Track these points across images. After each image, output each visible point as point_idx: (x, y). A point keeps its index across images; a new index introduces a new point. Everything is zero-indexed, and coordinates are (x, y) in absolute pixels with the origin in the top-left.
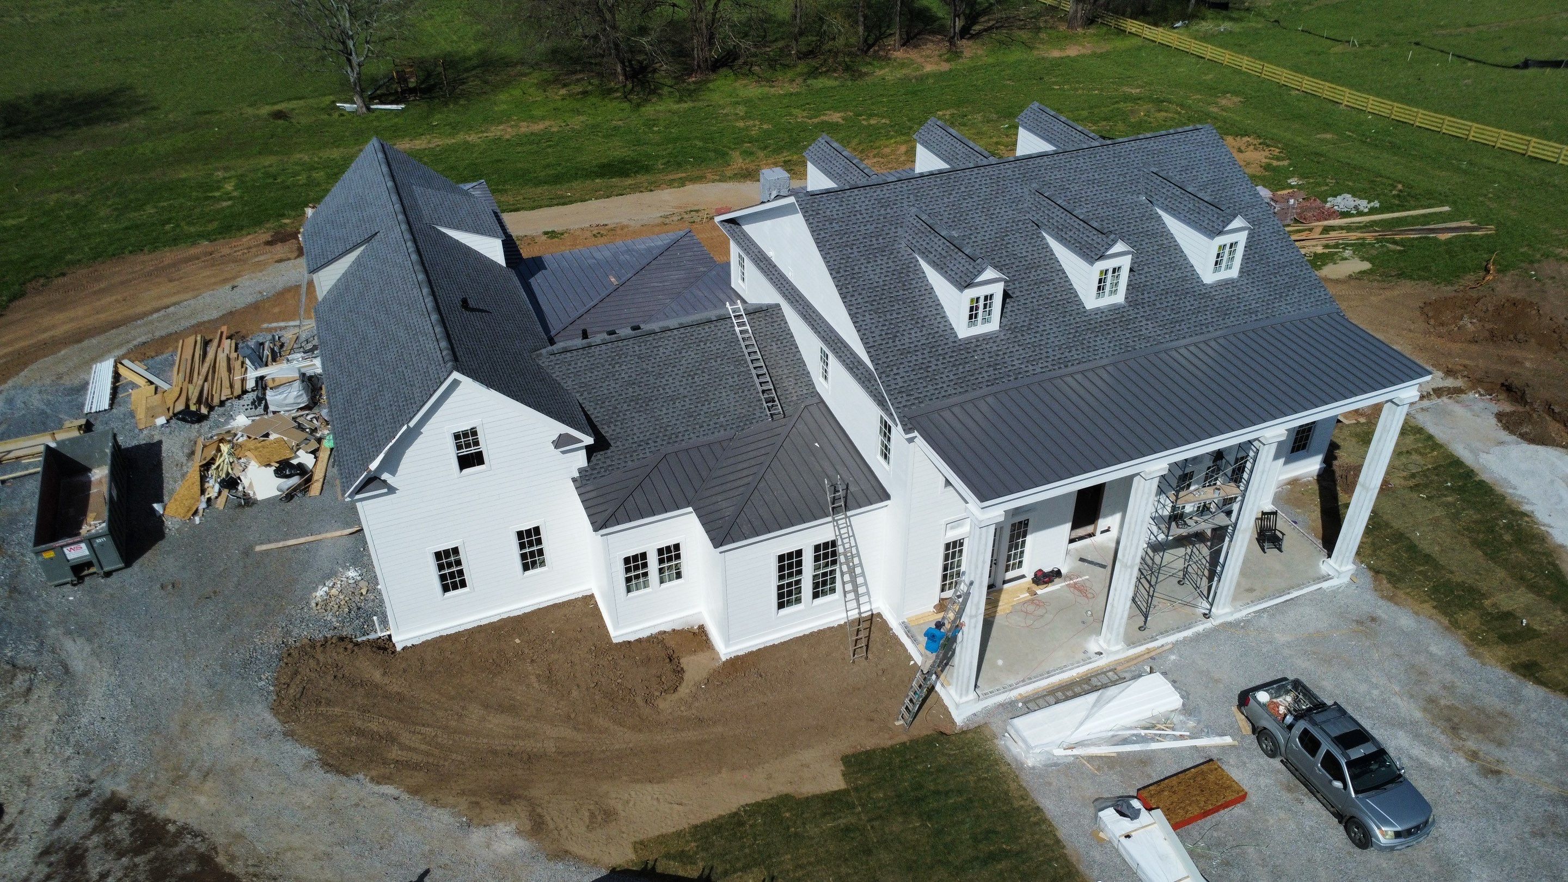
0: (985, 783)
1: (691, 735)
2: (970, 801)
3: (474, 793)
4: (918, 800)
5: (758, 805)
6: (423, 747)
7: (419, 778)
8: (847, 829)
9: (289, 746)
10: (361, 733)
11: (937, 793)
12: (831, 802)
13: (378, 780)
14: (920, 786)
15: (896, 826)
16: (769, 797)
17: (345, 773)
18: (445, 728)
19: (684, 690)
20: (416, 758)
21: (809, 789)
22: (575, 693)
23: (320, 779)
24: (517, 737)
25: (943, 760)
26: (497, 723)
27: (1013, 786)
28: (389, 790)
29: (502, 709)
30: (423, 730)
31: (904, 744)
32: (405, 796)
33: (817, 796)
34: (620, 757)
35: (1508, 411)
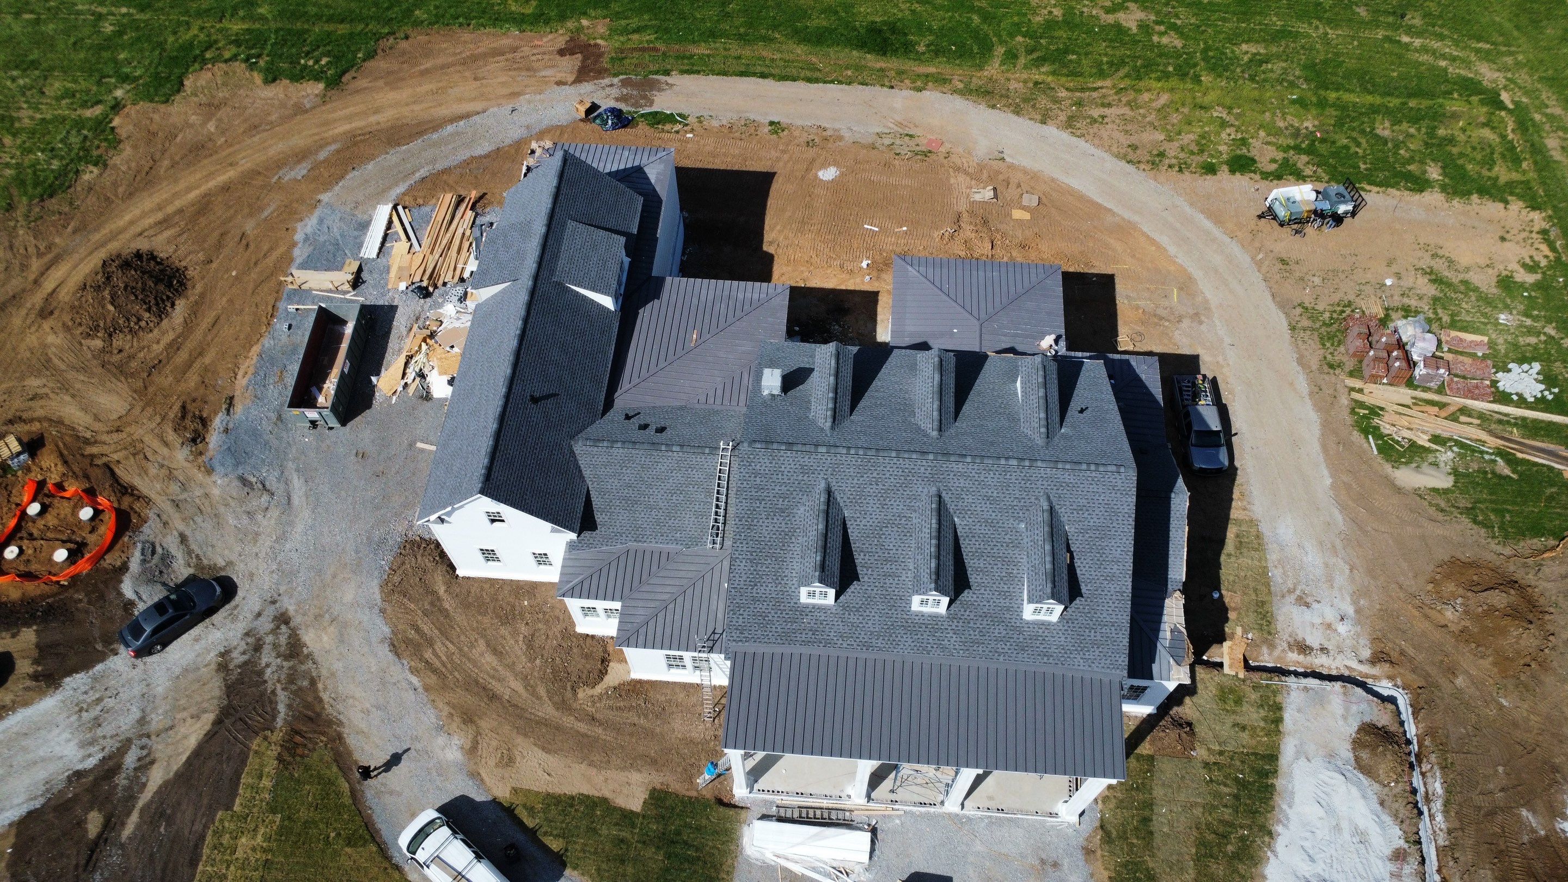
0: (716, 852)
1: (582, 727)
2: (699, 858)
3: (454, 707)
4: (673, 842)
5: (588, 797)
6: (444, 658)
7: (433, 680)
8: (622, 841)
9: (379, 621)
10: (418, 630)
11: (686, 843)
12: (627, 817)
13: (414, 671)
14: (678, 833)
15: (649, 852)
16: (597, 794)
17: (398, 655)
18: (461, 650)
19: (599, 689)
20: (437, 664)
21: (621, 801)
22: (538, 661)
23: (384, 652)
24: (493, 677)
25: (704, 822)
26: (489, 660)
27: (730, 861)
28: (415, 680)
29: (495, 652)
30: (450, 645)
31: (691, 798)
32: (420, 690)
33: (621, 809)
34: (537, 723)
35: (1380, 725)
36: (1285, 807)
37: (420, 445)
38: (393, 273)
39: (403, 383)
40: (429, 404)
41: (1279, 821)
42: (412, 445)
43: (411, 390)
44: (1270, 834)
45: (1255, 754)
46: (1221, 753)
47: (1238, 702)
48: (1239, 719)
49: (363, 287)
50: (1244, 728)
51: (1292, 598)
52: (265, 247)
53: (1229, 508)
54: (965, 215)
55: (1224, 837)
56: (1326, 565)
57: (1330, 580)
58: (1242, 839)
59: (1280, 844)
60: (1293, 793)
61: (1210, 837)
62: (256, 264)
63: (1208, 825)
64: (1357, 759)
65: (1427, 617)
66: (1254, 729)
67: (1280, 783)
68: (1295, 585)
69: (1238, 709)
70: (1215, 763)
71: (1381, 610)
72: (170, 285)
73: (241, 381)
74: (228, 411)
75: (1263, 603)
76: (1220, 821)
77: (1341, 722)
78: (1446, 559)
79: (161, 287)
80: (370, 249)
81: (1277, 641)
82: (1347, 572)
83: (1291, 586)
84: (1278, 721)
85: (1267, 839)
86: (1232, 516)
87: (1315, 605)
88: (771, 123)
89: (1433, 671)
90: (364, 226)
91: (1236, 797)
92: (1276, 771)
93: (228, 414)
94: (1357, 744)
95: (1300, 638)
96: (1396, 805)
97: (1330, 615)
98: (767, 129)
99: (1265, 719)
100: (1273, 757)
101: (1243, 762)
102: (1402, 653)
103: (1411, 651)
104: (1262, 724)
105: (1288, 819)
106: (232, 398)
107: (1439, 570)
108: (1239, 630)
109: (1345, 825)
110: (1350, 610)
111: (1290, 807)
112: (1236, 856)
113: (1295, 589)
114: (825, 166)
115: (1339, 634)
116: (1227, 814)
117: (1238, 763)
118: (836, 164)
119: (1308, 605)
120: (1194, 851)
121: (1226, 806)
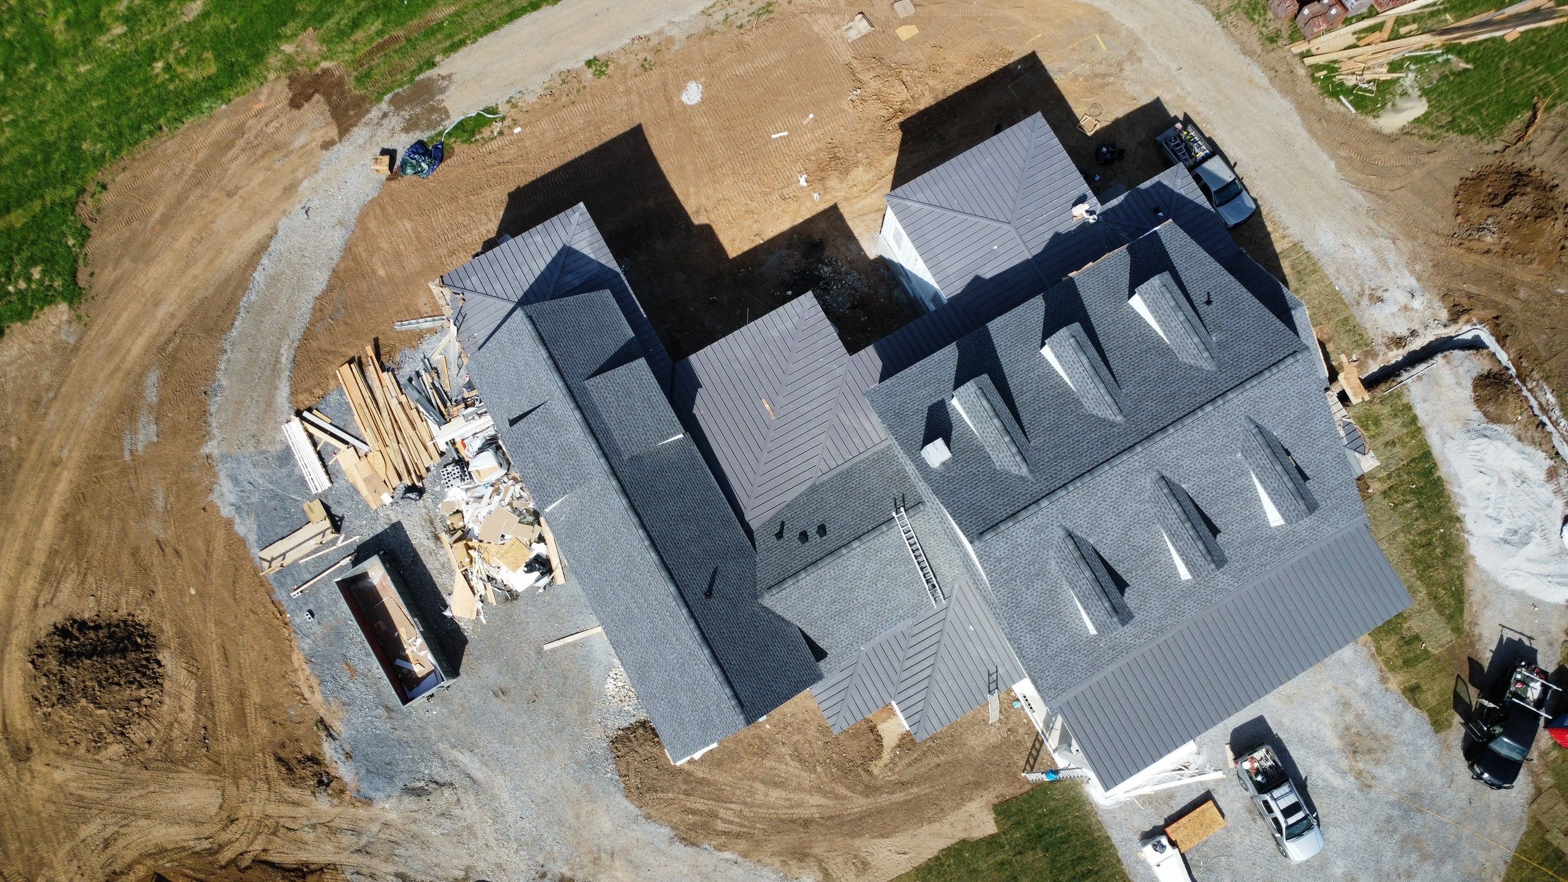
0: (1079, 820)
1: (899, 796)
2: (1069, 835)
3: (781, 854)
4: (1041, 836)
5: (949, 849)
6: (736, 820)
7: (743, 844)
8: (1002, 864)
9: (652, 827)
10: (693, 812)
11: (1050, 830)
12: (991, 841)
13: (720, 848)
14: (1039, 827)
15: (1029, 857)
16: (953, 842)
17: (694, 844)
18: (745, 803)
19: (886, 756)
20: (737, 829)
21: (977, 834)
22: (819, 769)
23: (680, 849)
24: (792, 807)
25: (1052, 804)
26: (776, 795)
27: (1094, 820)
28: (727, 855)
29: (776, 785)
30: (732, 806)
31: (1027, 792)
32: (740, 860)
33: (981, 840)
34: (860, 819)
35: (1485, 373)
36: (1456, 490)
37: (547, 647)
38: (364, 491)
39: (477, 597)
40: (520, 602)
41: (1459, 504)
42: (540, 652)
43: (491, 599)
44: (1458, 520)
45: (1413, 460)
46: (1389, 476)
47: (1377, 423)
48: (1388, 438)
49: (345, 524)
50: (1393, 443)
51: (1365, 301)
52: (200, 543)
53: (1271, 244)
54: (855, 63)
55: (1429, 544)
56: (1374, 251)
57: (1384, 263)
58: (1442, 537)
59: (1469, 523)
60: (1456, 475)
61: (1419, 552)
62: (207, 567)
63: (1413, 543)
64: (1486, 414)
65: (1470, 250)
66: (1400, 438)
67: (1442, 472)
68: (1361, 285)
69: (1380, 430)
70: (1390, 488)
71: (1434, 266)
72: (137, 647)
73: (316, 699)
74: (330, 735)
75: (1346, 319)
76: (1420, 534)
77: (1459, 390)
78: (1457, 183)
79: (132, 656)
80: (318, 481)
81: (1377, 348)
82: (1392, 245)
83: (1359, 289)
84: (1414, 419)
85: (1458, 525)
86: (1278, 250)
87: (1386, 295)
88: (589, 63)
89: (1499, 297)
90: (286, 456)
91: (1420, 506)
92: (1435, 464)
93: (334, 739)
94: (1479, 401)
95: (1390, 334)
96: (1529, 434)
97: (1402, 298)
98: (589, 73)
99: (1404, 425)
100: (1427, 455)
101: (1409, 473)
102: (1470, 296)
103: (1474, 290)
104: (1405, 431)
105: (1464, 498)
106: (322, 721)
107: (1458, 198)
108: (1343, 358)
109: (1505, 476)
110: (1412, 282)
111: (1461, 487)
112: (1446, 555)
113: (1363, 291)
114: (681, 88)
115: (1417, 311)
116: (1421, 525)
117: (1405, 476)
118: (690, 76)
119: (1380, 300)
120: (1414, 571)
121: (1417, 519)
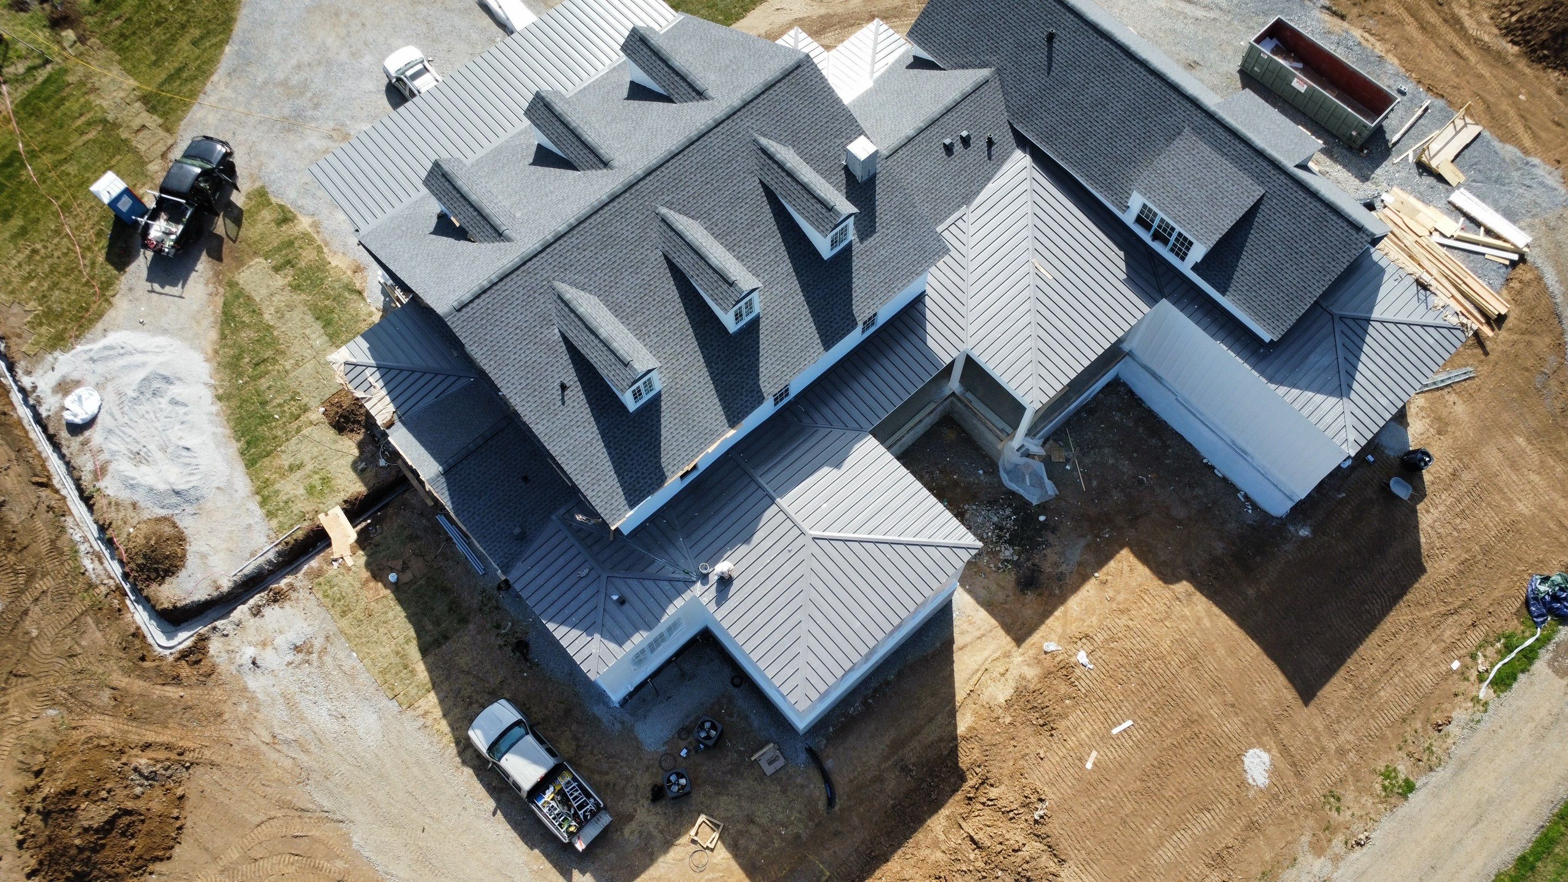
35: (168, 580)
36: (220, 430)
38: (1412, 200)
41: (218, 415)
44: (220, 398)
45: (268, 454)
46: (299, 430)
47: (311, 490)
48: (299, 474)
50: (291, 469)
51: (318, 644)
53: (441, 701)
56: (302, 718)
57: (291, 704)
59: (207, 395)
60: (218, 446)
64: (174, 526)
65: (169, 747)
66: (283, 476)
67: (234, 447)
68: (322, 665)
69: (307, 482)
70: (299, 416)
71: (220, 715)
73: (1357, 33)
75: (344, 614)
76: (267, 373)
77: (205, 549)
80: (1465, 198)
81: (306, 583)
82: (277, 731)
83: (325, 658)
84: (264, 502)
85: (221, 391)
86: (432, 697)
87: (290, 658)
88: (1409, 787)
89: (137, 685)
92: (242, 454)
94: (181, 539)
95: (287, 605)
96: (121, 515)
97: (269, 658)
98: (1403, 769)
99: (277, 492)
100: (251, 464)
101: (275, 438)
102: (176, 680)
103: (173, 692)
104: (277, 486)
105: (211, 421)
107: (178, 824)
108: (349, 562)
109: (158, 455)
110: (254, 683)
111: (213, 434)
112: (239, 357)
113: (320, 657)
114: (1275, 772)
115: (250, 644)
117: (280, 433)
119: (297, 649)
120: (276, 333)
